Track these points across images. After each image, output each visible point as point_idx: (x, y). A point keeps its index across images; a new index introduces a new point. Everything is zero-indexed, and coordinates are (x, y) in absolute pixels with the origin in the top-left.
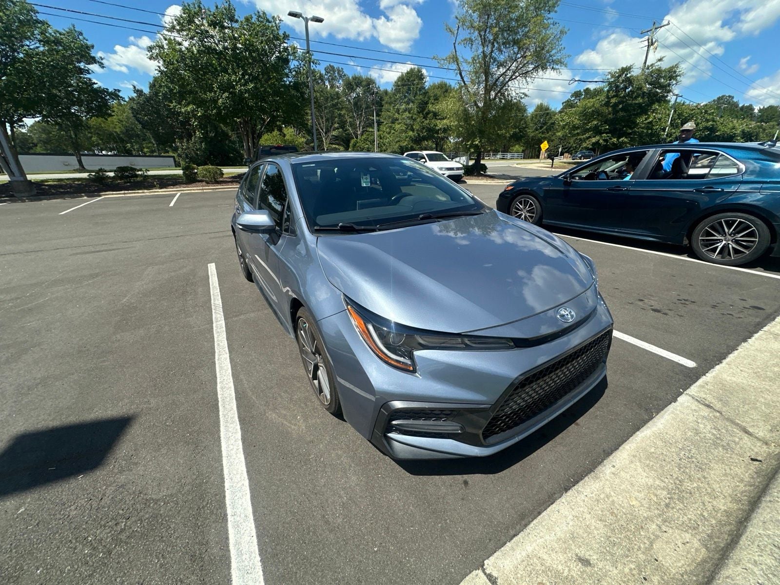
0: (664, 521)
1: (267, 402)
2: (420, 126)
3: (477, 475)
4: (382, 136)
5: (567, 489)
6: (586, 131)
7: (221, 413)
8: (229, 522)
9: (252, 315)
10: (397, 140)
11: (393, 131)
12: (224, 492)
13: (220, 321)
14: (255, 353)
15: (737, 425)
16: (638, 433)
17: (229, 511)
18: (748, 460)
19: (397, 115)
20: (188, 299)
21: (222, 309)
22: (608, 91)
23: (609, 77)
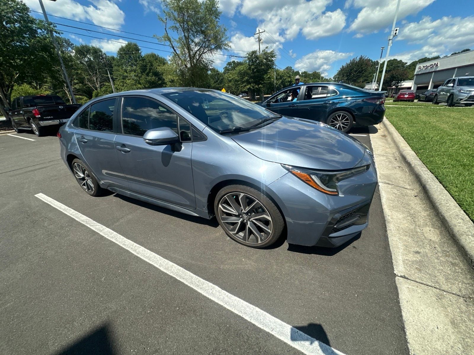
0: (419, 227)
1: (212, 261)
3: (354, 242)
5: (386, 231)
6: (243, 82)
7: (186, 283)
8: (274, 335)
9: (130, 217)
11: (125, 85)
12: (250, 323)
13: (103, 229)
14: (164, 238)
15: (401, 187)
16: (382, 201)
17: (267, 330)
18: (414, 197)
19: (125, 74)
20: (46, 224)
21: (94, 221)
22: (249, 62)
23: (248, 55)
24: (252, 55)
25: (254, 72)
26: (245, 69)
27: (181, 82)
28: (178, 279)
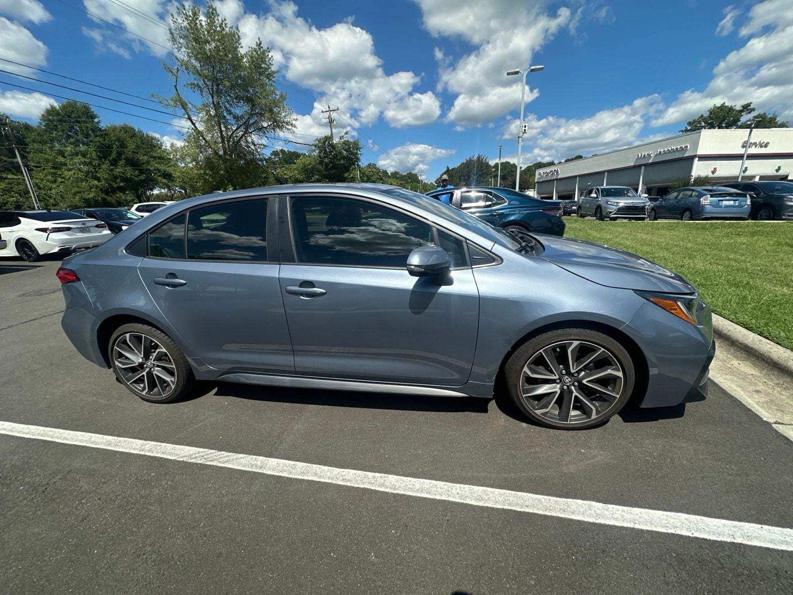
0: (725, 361)
1: (541, 466)
2: (109, 175)
4: (42, 186)
7: (541, 512)
8: (743, 543)
9: (299, 427)
10: (74, 190)
17: (727, 540)
19: (61, 159)
21: (223, 452)
22: (319, 153)
23: (317, 142)
24: (324, 142)
25: (327, 169)
26: (314, 164)
27: (210, 179)
28: (518, 509)
